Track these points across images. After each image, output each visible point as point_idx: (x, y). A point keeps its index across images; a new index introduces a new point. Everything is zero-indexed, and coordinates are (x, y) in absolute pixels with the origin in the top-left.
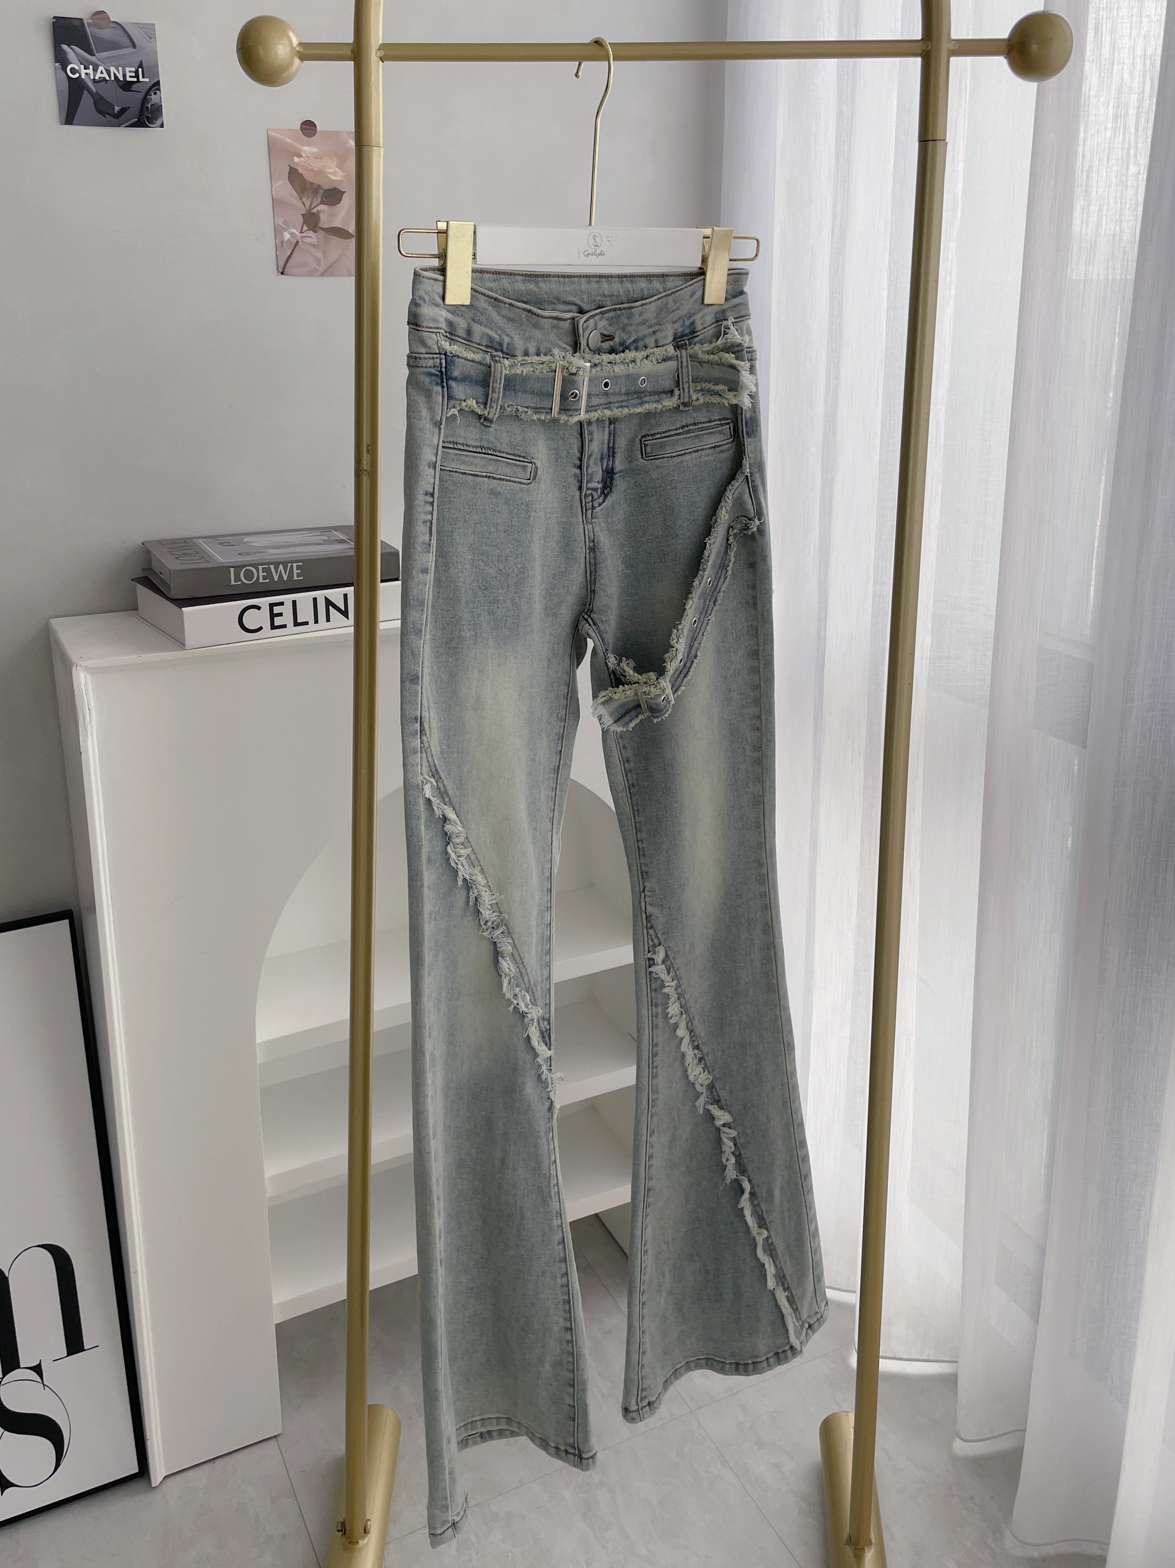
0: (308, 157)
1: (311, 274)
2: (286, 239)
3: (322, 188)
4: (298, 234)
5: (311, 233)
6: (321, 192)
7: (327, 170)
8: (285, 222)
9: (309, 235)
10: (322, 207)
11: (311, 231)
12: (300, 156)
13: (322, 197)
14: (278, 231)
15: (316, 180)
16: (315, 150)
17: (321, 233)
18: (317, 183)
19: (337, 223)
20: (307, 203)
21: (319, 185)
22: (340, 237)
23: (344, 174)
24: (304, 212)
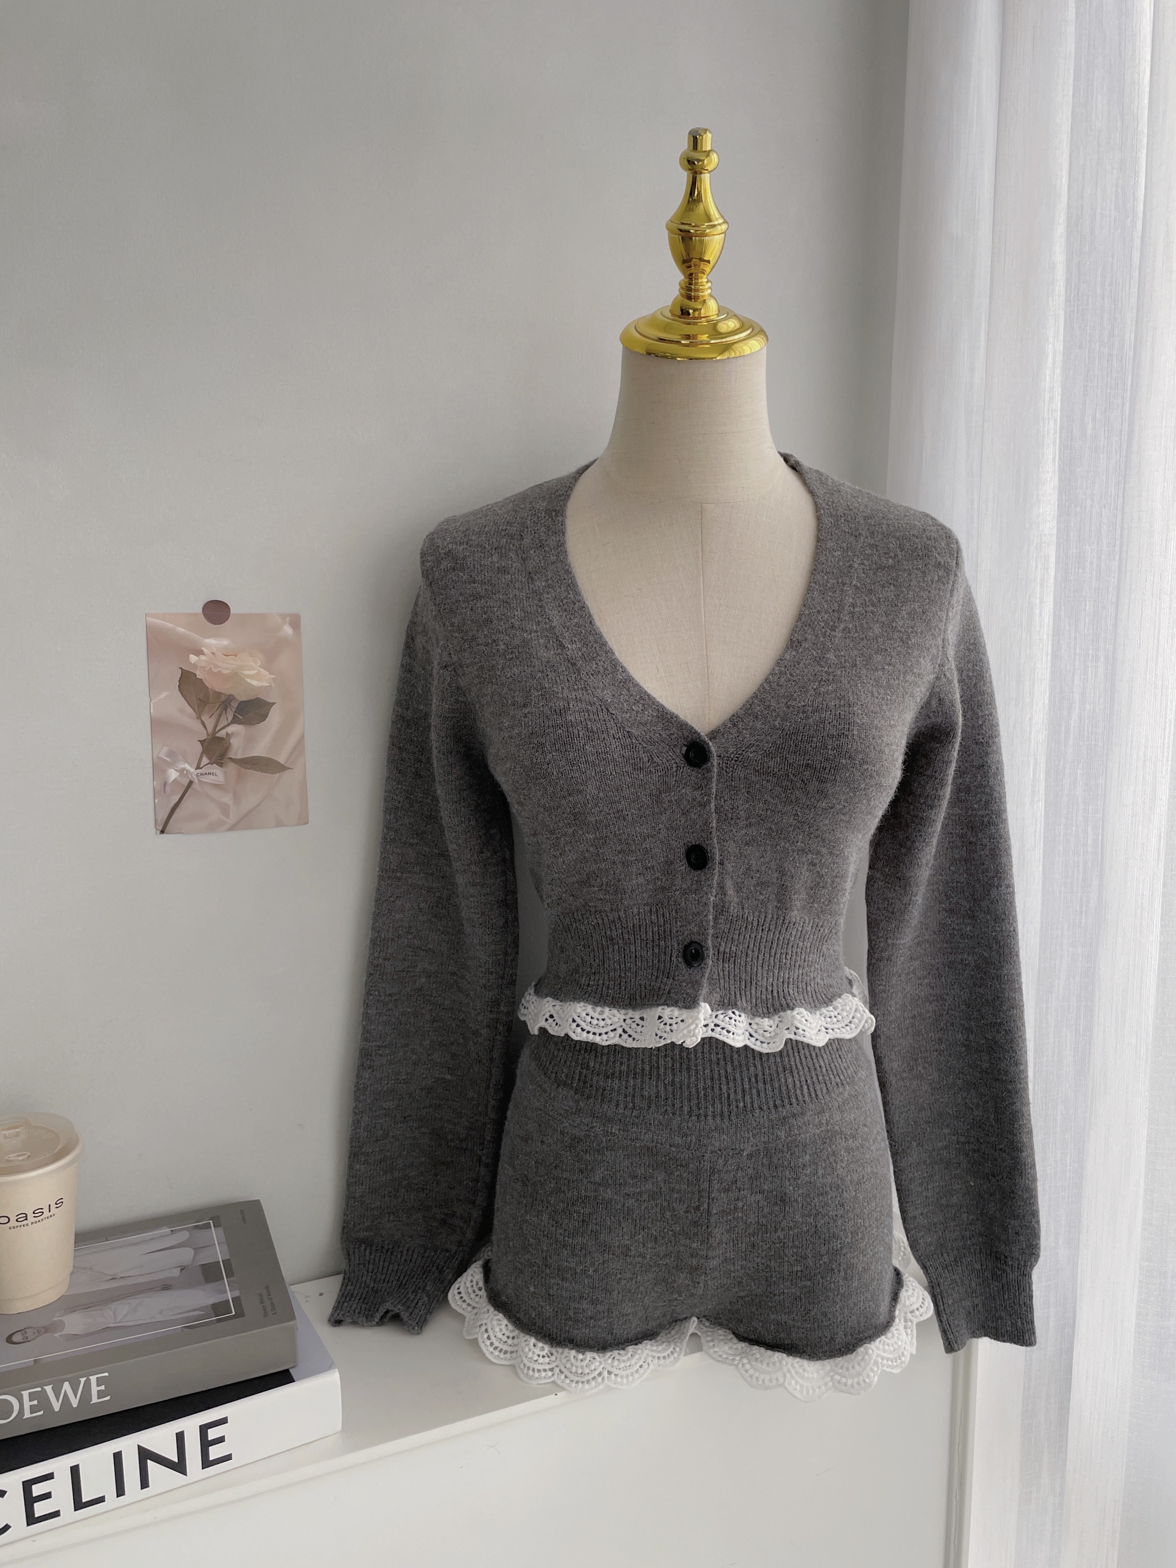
0: (213, 653)
1: (211, 828)
2: (171, 781)
3: (236, 700)
4: (192, 770)
5: (215, 769)
6: (234, 705)
7: (246, 672)
8: (171, 754)
9: (211, 771)
10: (233, 728)
11: (215, 765)
12: (199, 652)
13: (236, 712)
14: (158, 768)
15: (225, 688)
16: (225, 642)
17: (232, 768)
18: (227, 693)
19: (259, 750)
20: (210, 723)
21: (230, 695)
22: (263, 770)
23: (274, 677)
24: (204, 737)
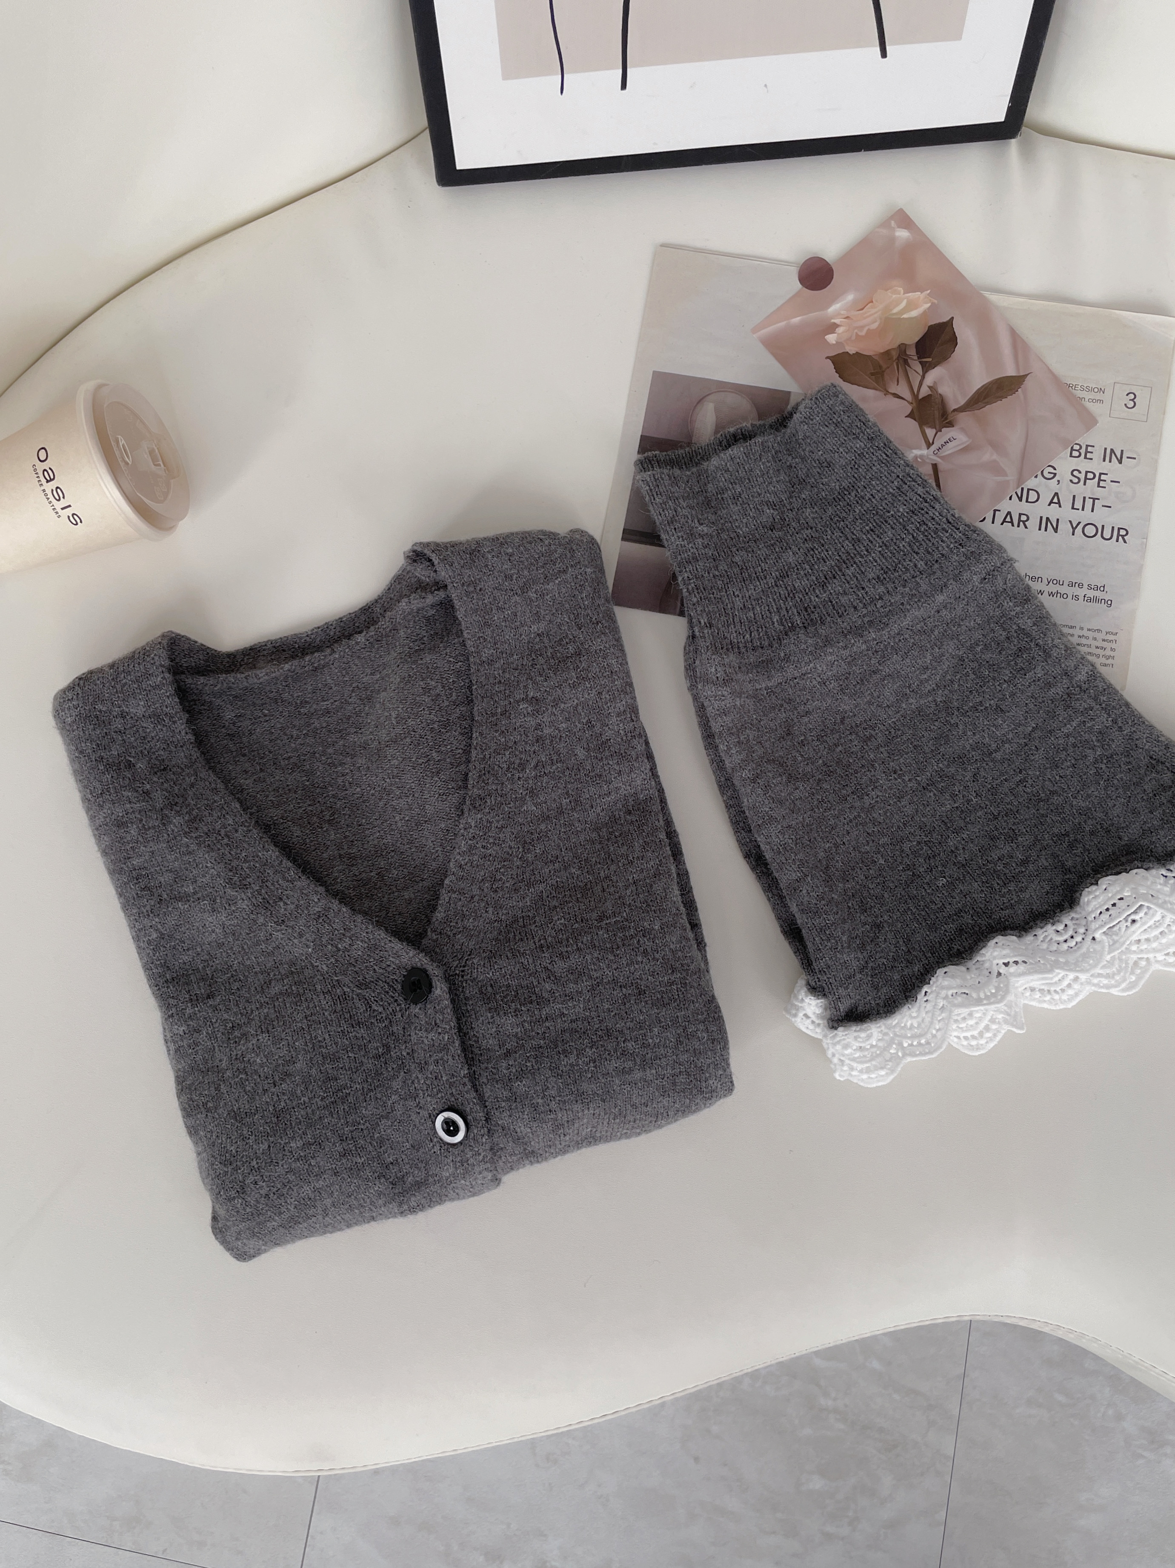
0: (847, 318)
3: (909, 346)
4: (925, 452)
5: (948, 433)
6: (912, 352)
7: (895, 311)
9: (946, 439)
10: (932, 377)
11: (944, 430)
12: (832, 328)
13: (919, 358)
15: (889, 342)
16: (850, 297)
17: (964, 419)
18: (896, 345)
19: (979, 379)
20: (903, 390)
21: (900, 345)
22: (1000, 398)
23: (929, 291)
24: (909, 409)
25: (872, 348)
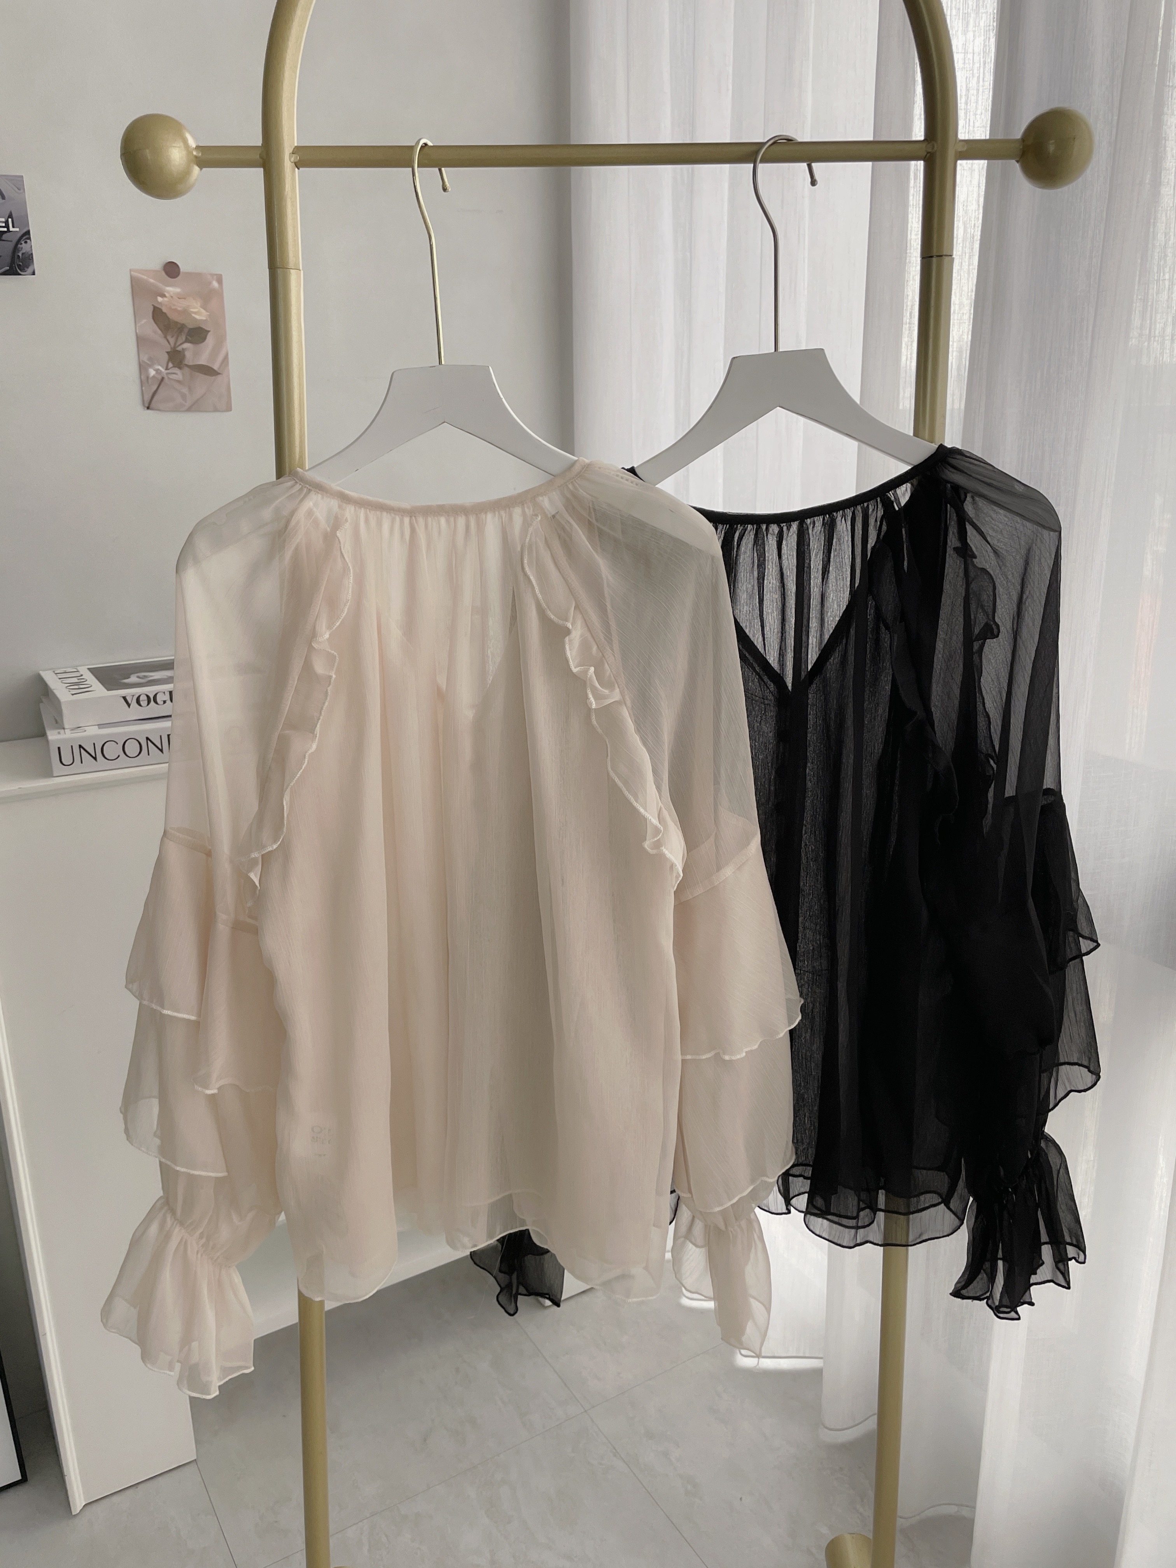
0: (172, 297)
1: (176, 409)
2: (151, 375)
3: (187, 327)
4: (163, 370)
5: (176, 370)
6: (186, 331)
7: (192, 310)
8: (150, 359)
9: (174, 371)
10: (186, 345)
11: (176, 368)
12: (163, 296)
13: (187, 335)
14: (142, 368)
15: (180, 319)
16: (178, 290)
17: (187, 370)
18: (182, 322)
19: (203, 361)
20: (172, 341)
21: (183, 324)
22: (205, 374)
23: (209, 314)
24: (169, 350)
25: (173, 316)
